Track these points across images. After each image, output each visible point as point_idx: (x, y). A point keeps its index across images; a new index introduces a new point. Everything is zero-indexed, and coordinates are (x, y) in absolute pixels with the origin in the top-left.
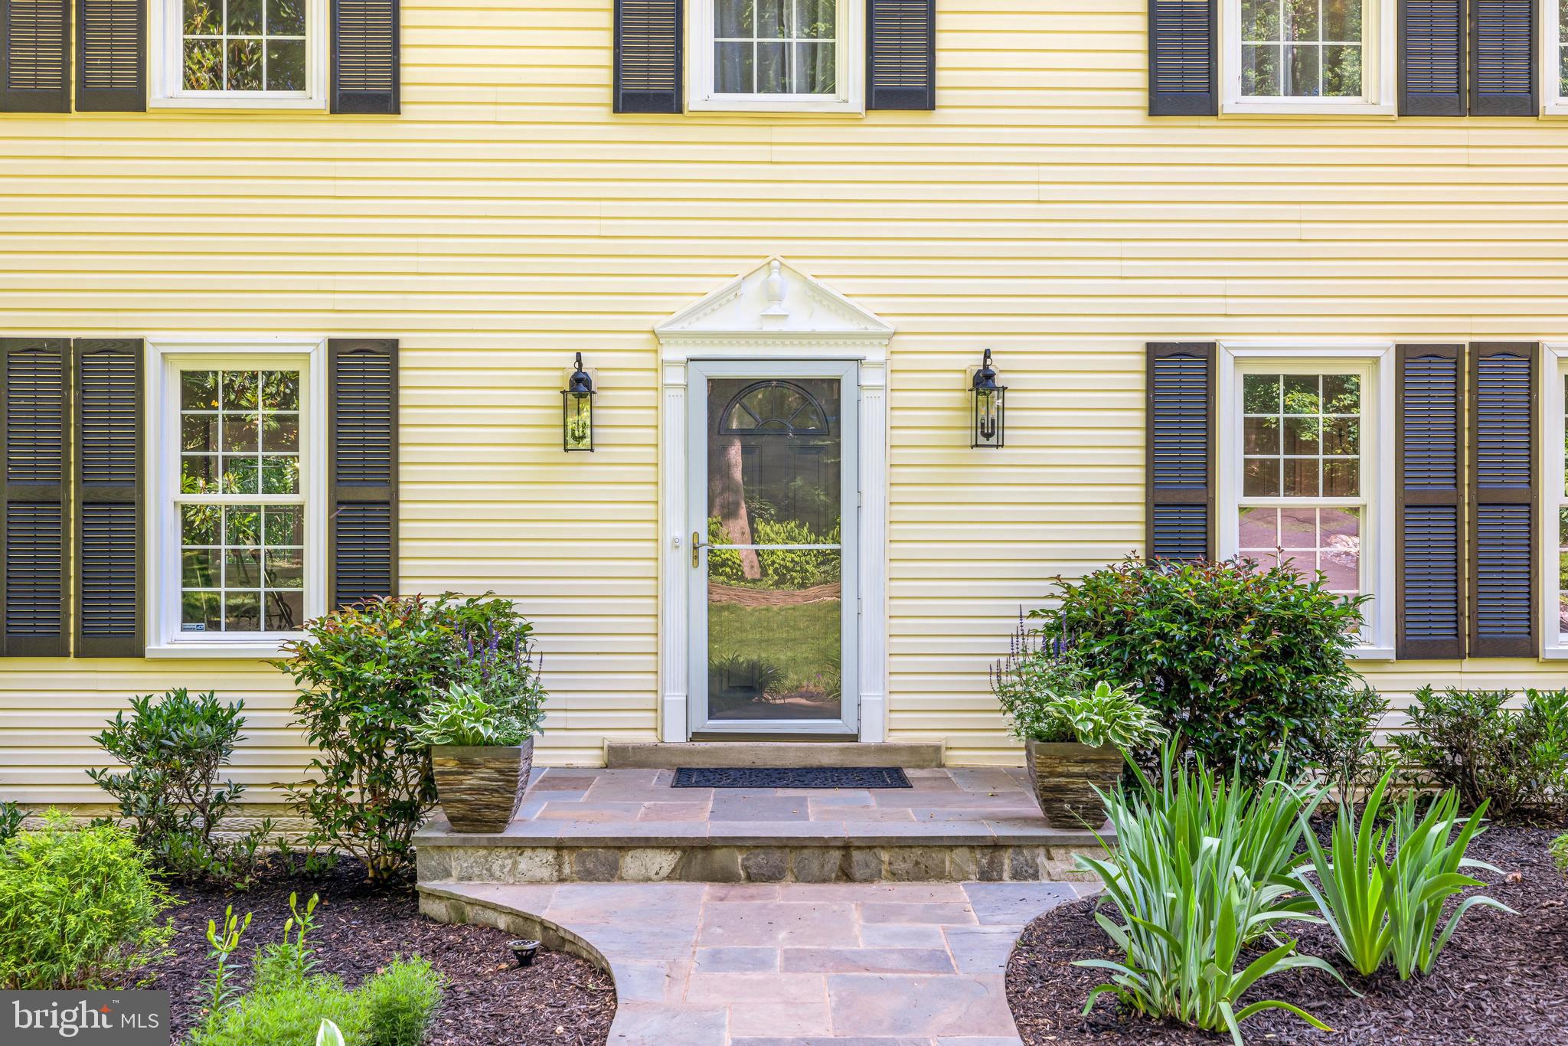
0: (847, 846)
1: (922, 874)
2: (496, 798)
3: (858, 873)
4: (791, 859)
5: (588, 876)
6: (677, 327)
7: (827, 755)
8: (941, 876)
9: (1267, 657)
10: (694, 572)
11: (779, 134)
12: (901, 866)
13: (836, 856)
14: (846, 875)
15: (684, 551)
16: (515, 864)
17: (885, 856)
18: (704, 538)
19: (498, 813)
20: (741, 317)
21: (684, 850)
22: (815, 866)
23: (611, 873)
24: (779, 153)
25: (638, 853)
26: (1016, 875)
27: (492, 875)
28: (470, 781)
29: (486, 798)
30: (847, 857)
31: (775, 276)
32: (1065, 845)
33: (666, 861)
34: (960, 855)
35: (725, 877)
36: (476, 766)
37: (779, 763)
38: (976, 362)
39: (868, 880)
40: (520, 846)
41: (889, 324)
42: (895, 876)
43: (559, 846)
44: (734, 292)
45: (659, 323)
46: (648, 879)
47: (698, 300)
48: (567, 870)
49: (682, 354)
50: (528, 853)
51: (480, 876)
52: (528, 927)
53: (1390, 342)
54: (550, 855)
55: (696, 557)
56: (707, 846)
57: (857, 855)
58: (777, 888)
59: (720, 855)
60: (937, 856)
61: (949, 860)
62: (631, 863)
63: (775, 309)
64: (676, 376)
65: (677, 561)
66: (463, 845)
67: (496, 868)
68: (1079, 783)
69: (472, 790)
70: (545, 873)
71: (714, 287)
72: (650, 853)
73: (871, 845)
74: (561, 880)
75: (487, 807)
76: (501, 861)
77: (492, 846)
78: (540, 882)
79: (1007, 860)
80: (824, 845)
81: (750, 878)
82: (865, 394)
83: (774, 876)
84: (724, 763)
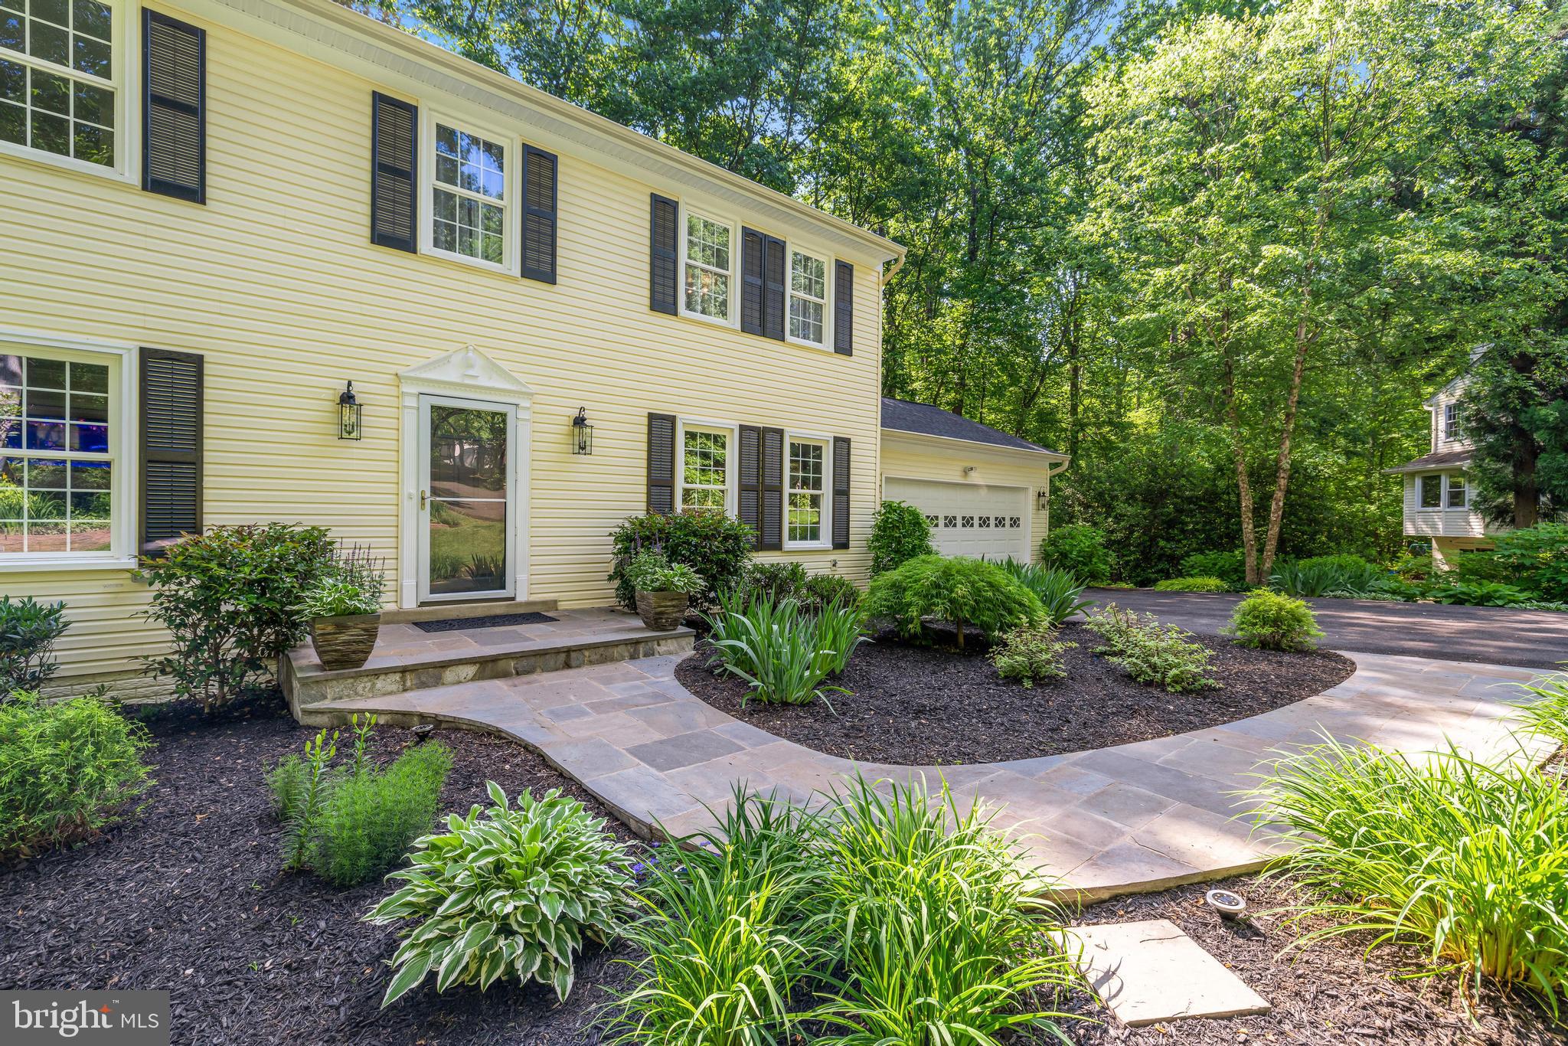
0: (568, 651)
1: (604, 660)
2: (361, 647)
3: (573, 663)
4: (540, 661)
5: (423, 685)
6: (412, 374)
7: (499, 609)
8: (612, 660)
9: (727, 551)
10: (422, 513)
11: (473, 278)
12: (594, 657)
13: (563, 656)
14: (567, 665)
15: (416, 501)
16: (374, 685)
17: (587, 653)
18: (428, 494)
19: (361, 656)
20: (451, 374)
21: (481, 663)
22: (552, 663)
23: (438, 682)
24: (473, 289)
25: (453, 668)
26: (646, 655)
27: (357, 694)
28: (343, 637)
29: (355, 647)
30: (568, 656)
31: (470, 354)
32: (665, 638)
33: (470, 670)
34: (621, 649)
35: (504, 675)
36: (347, 628)
37: (472, 615)
38: (575, 413)
39: (578, 666)
40: (377, 673)
41: (534, 389)
42: (591, 663)
43: (404, 671)
44: (446, 360)
45: (402, 371)
46: (459, 682)
47: (427, 361)
48: (408, 684)
49: (415, 390)
50: (382, 677)
51: (348, 696)
52: (406, 719)
53: (738, 423)
54: (397, 677)
55: (423, 504)
56: (494, 659)
57: (573, 655)
58: (534, 677)
59: (502, 664)
60: (610, 650)
61: (616, 652)
62: (449, 675)
63: (471, 372)
64: (412, 402)
65: (410, 508)
66: (337, 678)
67: (360, 689)
68: (670, 610)
69: (346, 643)
70: (394, 687)
71: (436, 355)
72: (461, 667)
73: (580, 649)
74: (405, 690)
75: (354, 652)
76: (363, 685)
77: (359, 676)
78: (391, 693)
79: (641, 648)
80: (557, 651)
81: (518, 674)
82: (520, 423)
83: (530, 671)
84: (441, 618)
